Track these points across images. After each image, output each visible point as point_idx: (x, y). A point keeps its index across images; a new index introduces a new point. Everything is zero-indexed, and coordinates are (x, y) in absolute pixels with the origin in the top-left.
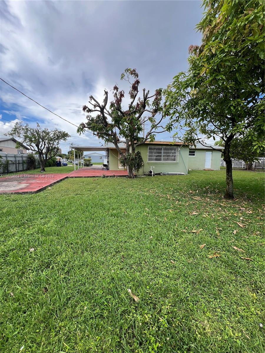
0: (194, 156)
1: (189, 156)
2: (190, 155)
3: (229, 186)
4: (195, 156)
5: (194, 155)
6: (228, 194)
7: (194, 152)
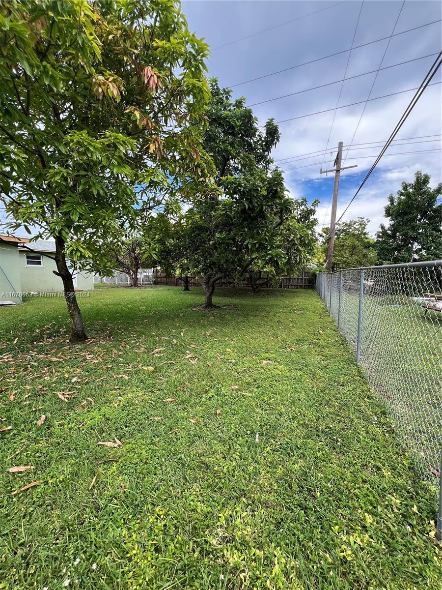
0: (40, 266)
1: (29, 265)
2: (28, 263)
3: (73, 319)
4: (42, 266)
5: (39, 263)
6: (76, 334)
7: (39, 258)
